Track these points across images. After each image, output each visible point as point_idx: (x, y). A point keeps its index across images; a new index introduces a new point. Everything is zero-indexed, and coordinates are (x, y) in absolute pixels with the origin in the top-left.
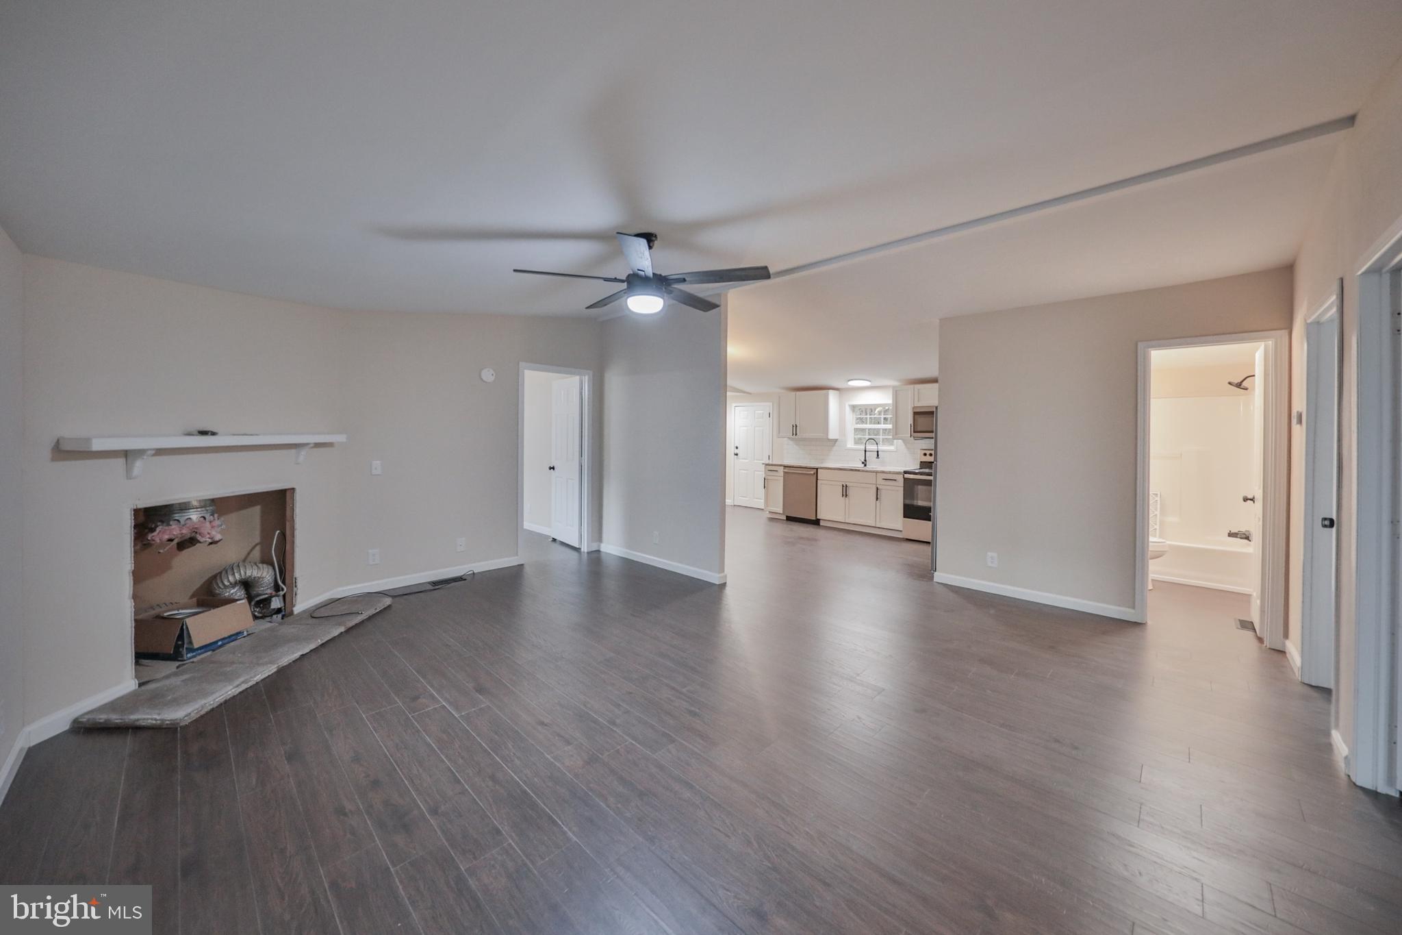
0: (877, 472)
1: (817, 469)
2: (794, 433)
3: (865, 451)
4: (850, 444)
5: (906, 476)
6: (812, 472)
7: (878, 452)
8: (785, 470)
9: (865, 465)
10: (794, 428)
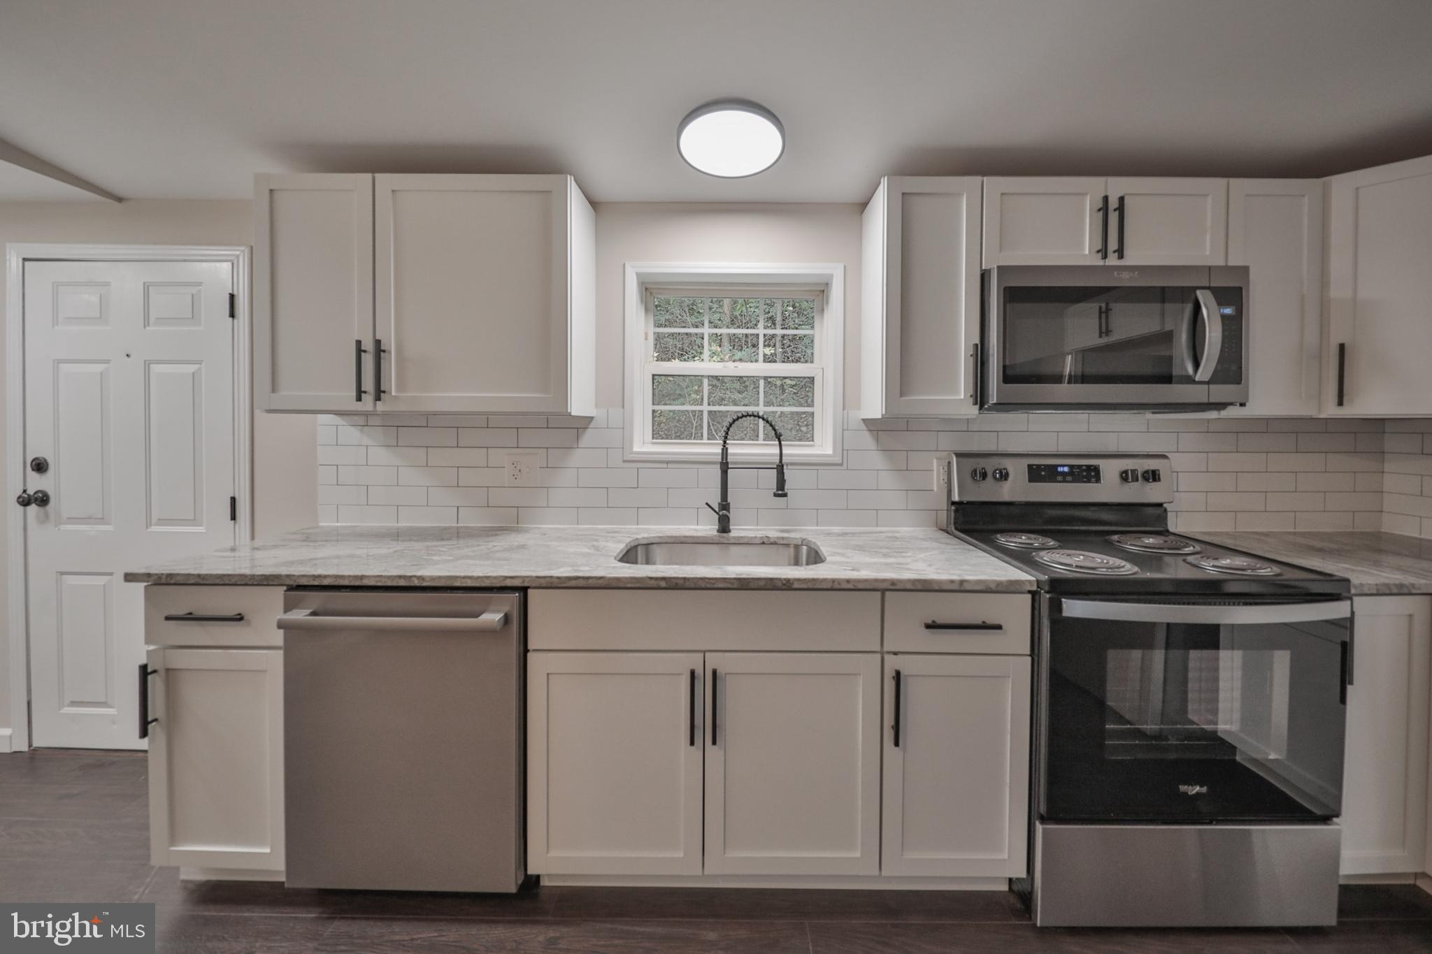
0: (884, 590)
1: (524, 590)
2: (368, 384)
3: (725, 467)
4: (643, 443)
5: (1075, 608)
6: (492, 617)
7: (780, 468)
8: (299, 615)
9: (724, 526)
10: (368, 360)
